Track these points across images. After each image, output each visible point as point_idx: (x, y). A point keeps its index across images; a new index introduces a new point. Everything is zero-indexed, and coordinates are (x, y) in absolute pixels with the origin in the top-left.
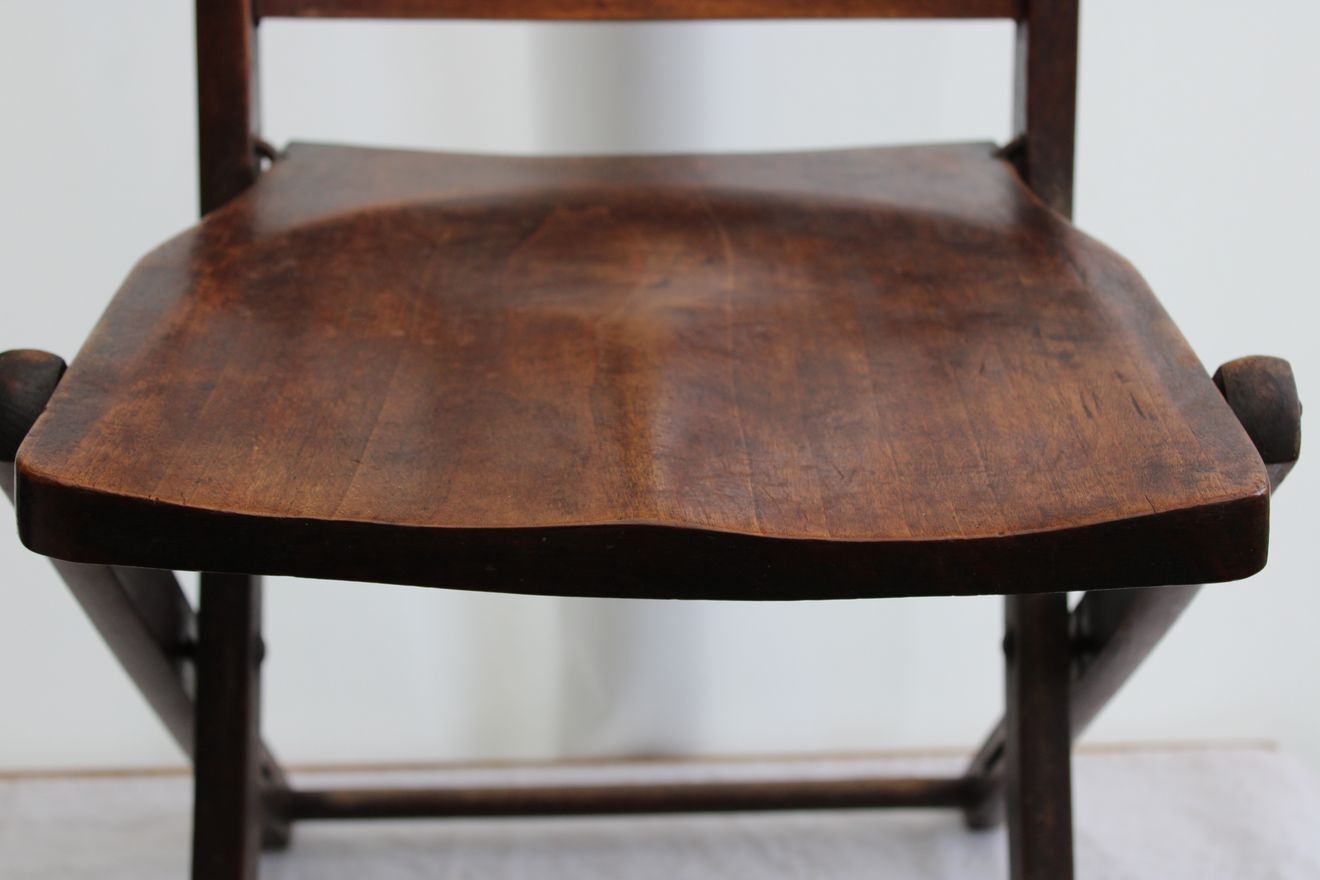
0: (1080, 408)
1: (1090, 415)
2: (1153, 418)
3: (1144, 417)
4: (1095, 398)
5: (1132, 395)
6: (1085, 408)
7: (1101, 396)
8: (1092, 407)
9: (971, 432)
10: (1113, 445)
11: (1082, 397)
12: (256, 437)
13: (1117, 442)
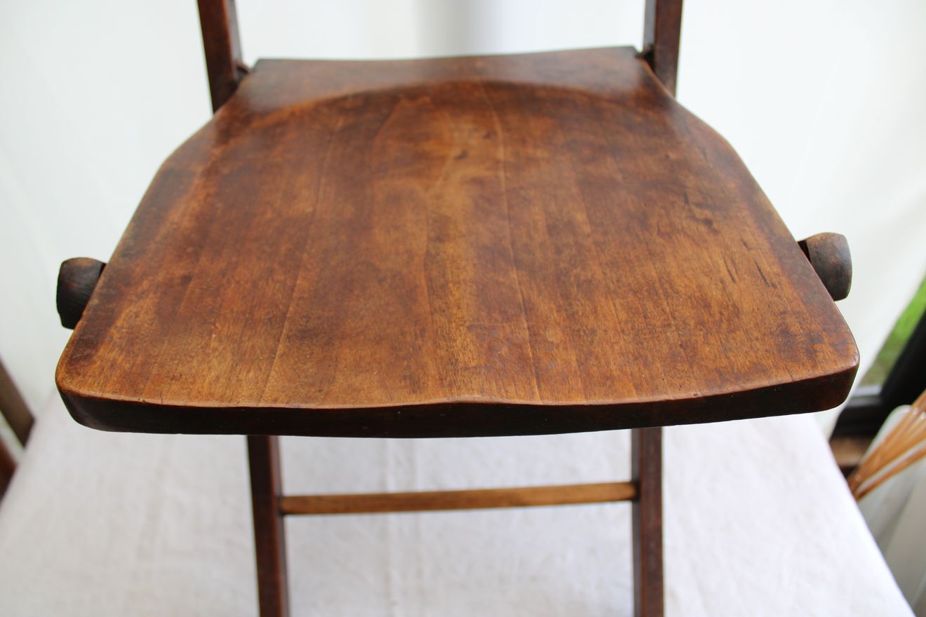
0: (726, 272)
1: (733, 280)
2: (774, 286)
3: (769, 286)
4: (733, 261)
5: (756, 263)
6: (729, 271)
7: (737, 261)
8: (733, 271)
9: (661, 291)
10: (753, 310)
11: (725, 262)
12: (214, 324)
13: (756, 308)
